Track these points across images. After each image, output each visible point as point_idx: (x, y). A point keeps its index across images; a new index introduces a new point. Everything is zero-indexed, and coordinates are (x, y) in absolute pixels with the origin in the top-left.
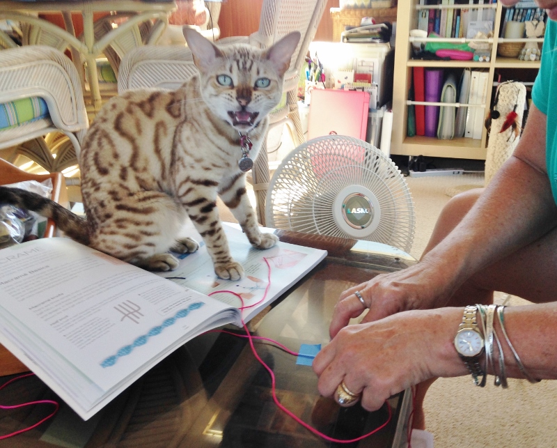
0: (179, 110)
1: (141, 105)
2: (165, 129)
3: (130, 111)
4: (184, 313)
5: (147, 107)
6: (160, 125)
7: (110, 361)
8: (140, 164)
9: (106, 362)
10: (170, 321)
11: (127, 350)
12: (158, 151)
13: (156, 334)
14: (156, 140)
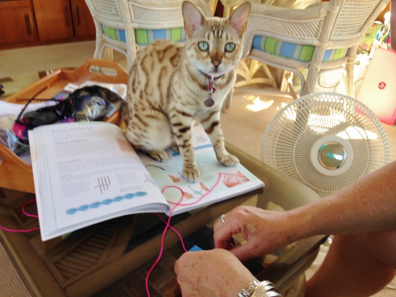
0: (178, 62)
1: (158, 52)
2: (166, 72)
3: (151, 55)
4: (130, 196)
5: (161, 55)
6: (164, 69)
7: (72, 211)
8: (149, 91)
9: (70, 211)
10: (119, 199)
11: (85, 208)
12: (159, 85)
13: (107, 204)
14: (160, 78)
